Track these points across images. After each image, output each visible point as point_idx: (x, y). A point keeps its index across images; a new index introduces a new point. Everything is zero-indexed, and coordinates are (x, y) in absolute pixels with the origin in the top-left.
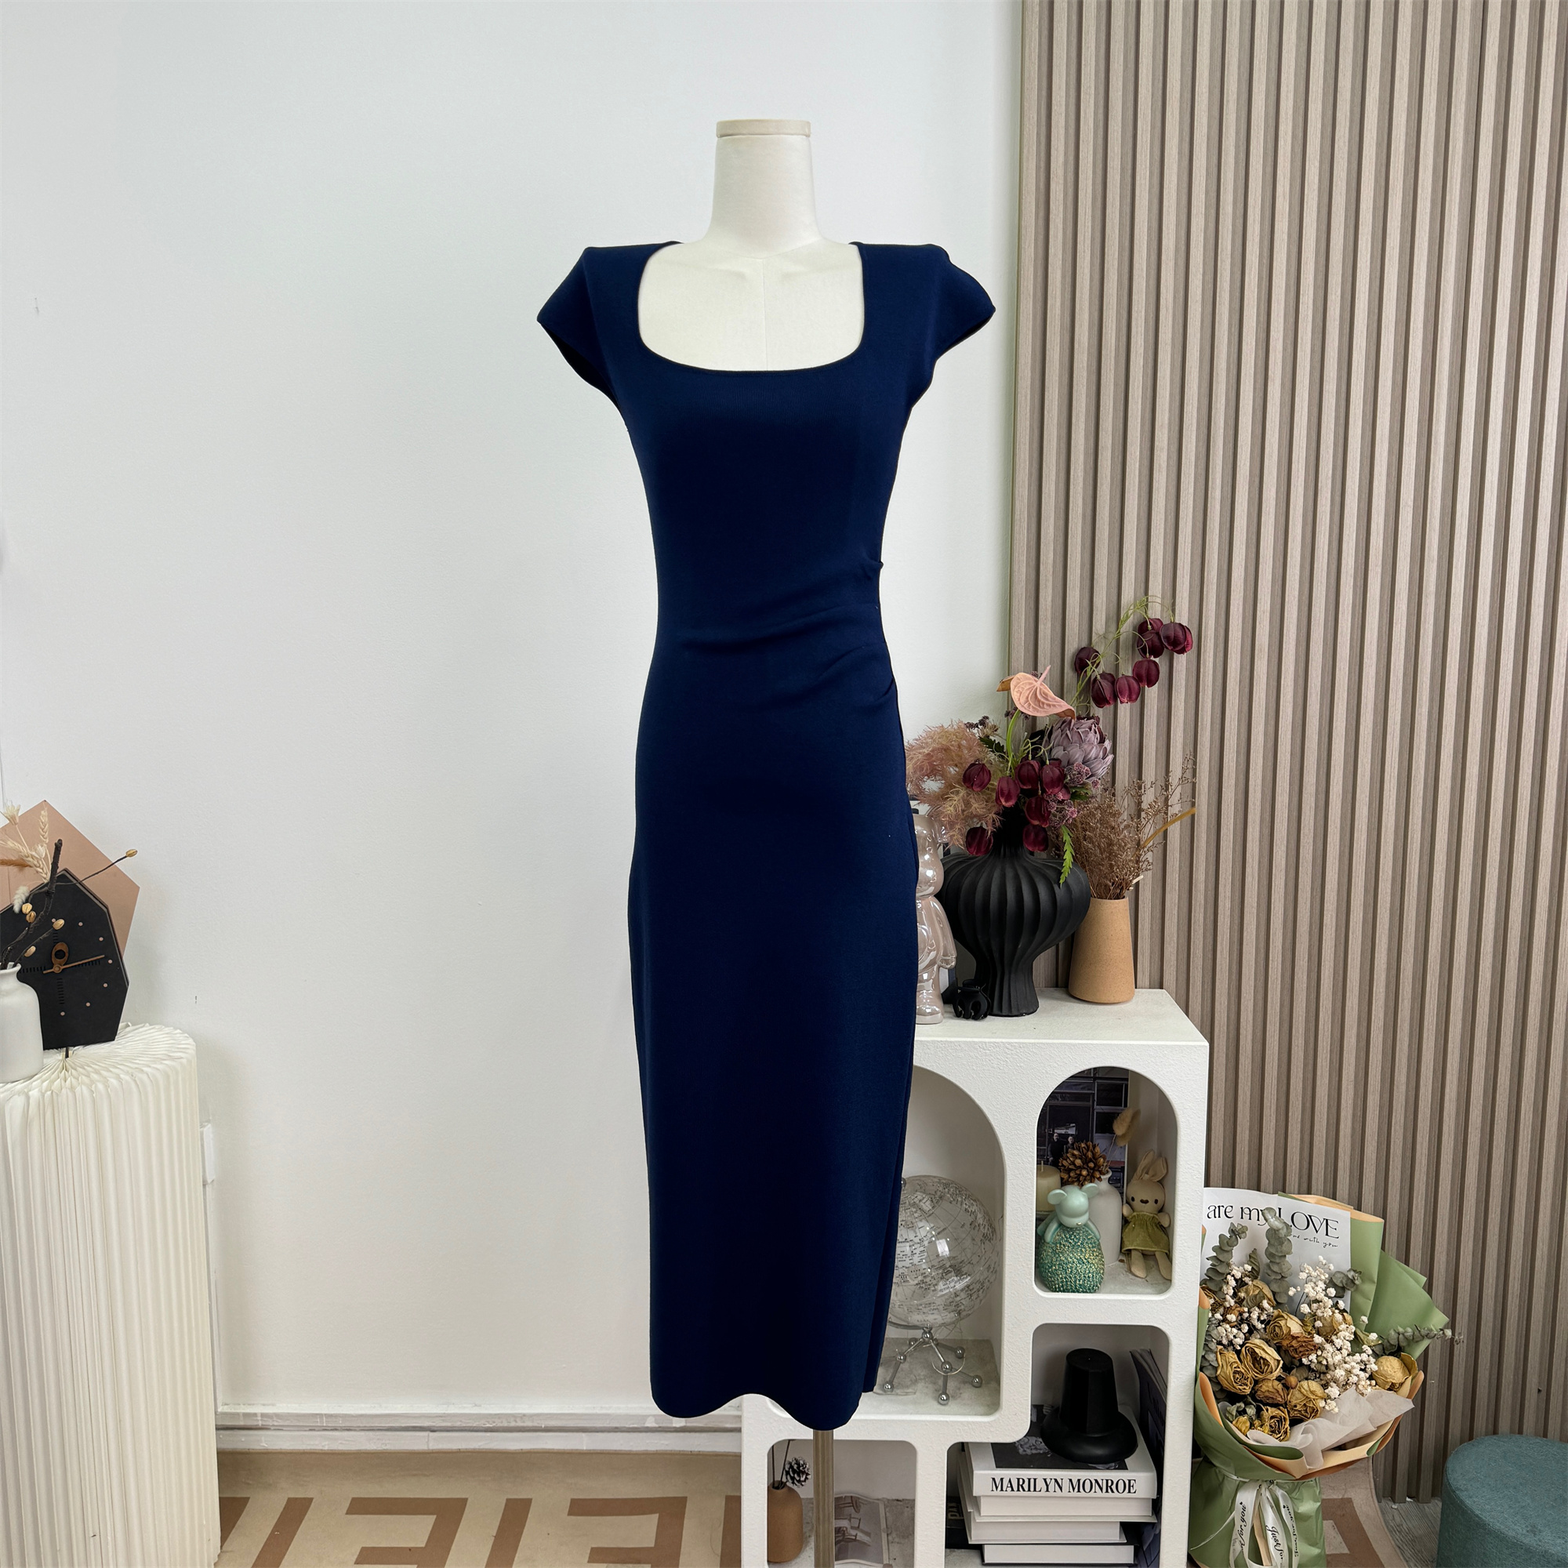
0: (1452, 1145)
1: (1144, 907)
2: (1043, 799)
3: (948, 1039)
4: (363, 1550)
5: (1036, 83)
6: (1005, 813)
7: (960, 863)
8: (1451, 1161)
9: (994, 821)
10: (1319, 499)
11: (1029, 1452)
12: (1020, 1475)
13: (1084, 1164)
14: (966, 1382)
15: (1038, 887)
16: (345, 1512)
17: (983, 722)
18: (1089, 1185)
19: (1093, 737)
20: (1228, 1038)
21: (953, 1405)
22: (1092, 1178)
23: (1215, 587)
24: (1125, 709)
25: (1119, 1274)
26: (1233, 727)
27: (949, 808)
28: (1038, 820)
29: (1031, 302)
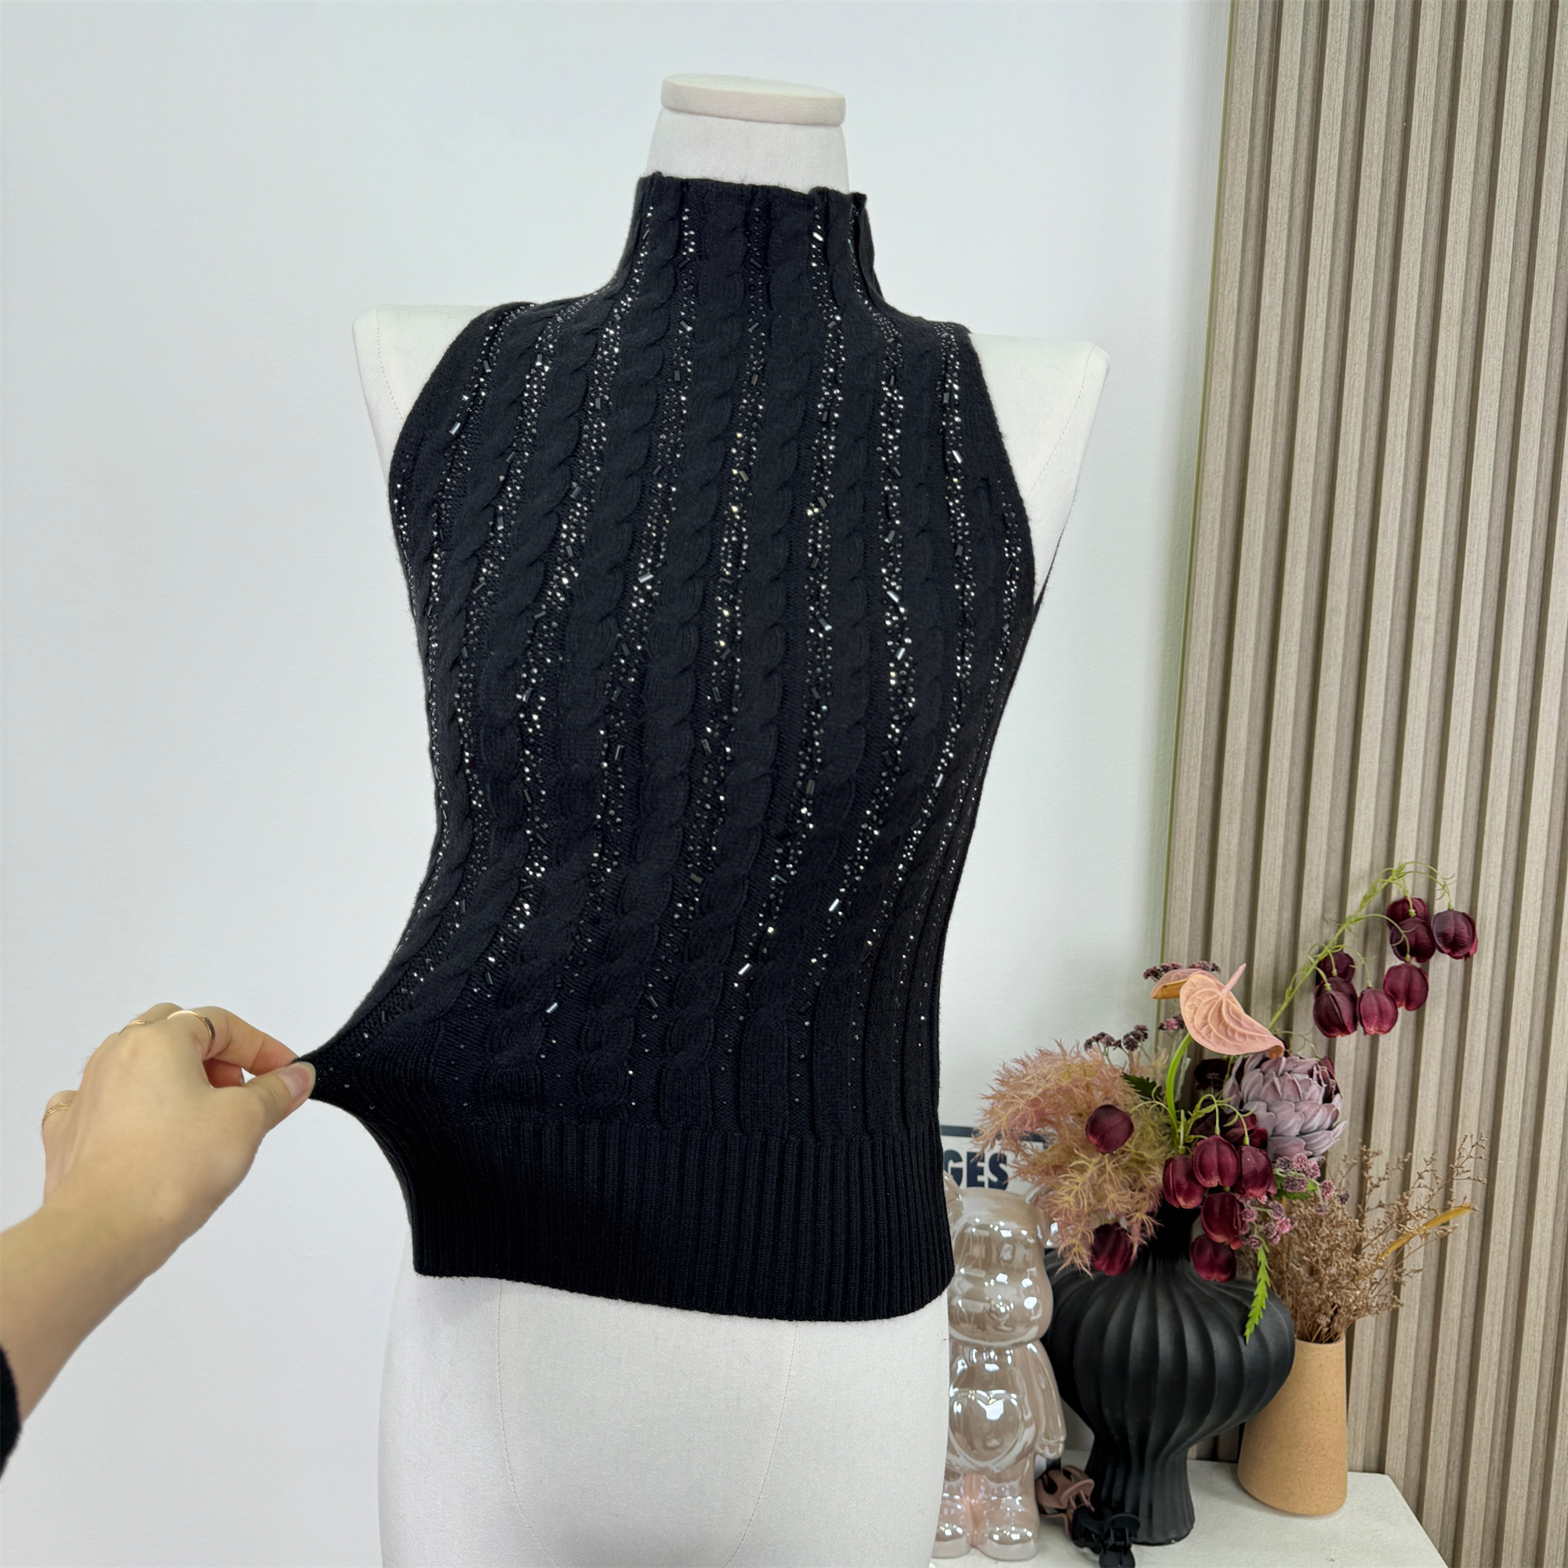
2: (1235, 1204)
5: (1255, 40)
6: (1167, 1215)
9: (1143, 1225)
15: (1212, 1337)
19: (1317, 1091)
23: (1501, 839)
26: (1519, 1063)
27: (1067, 1198)
28: (1227, 1235)
29: (1230, 378)
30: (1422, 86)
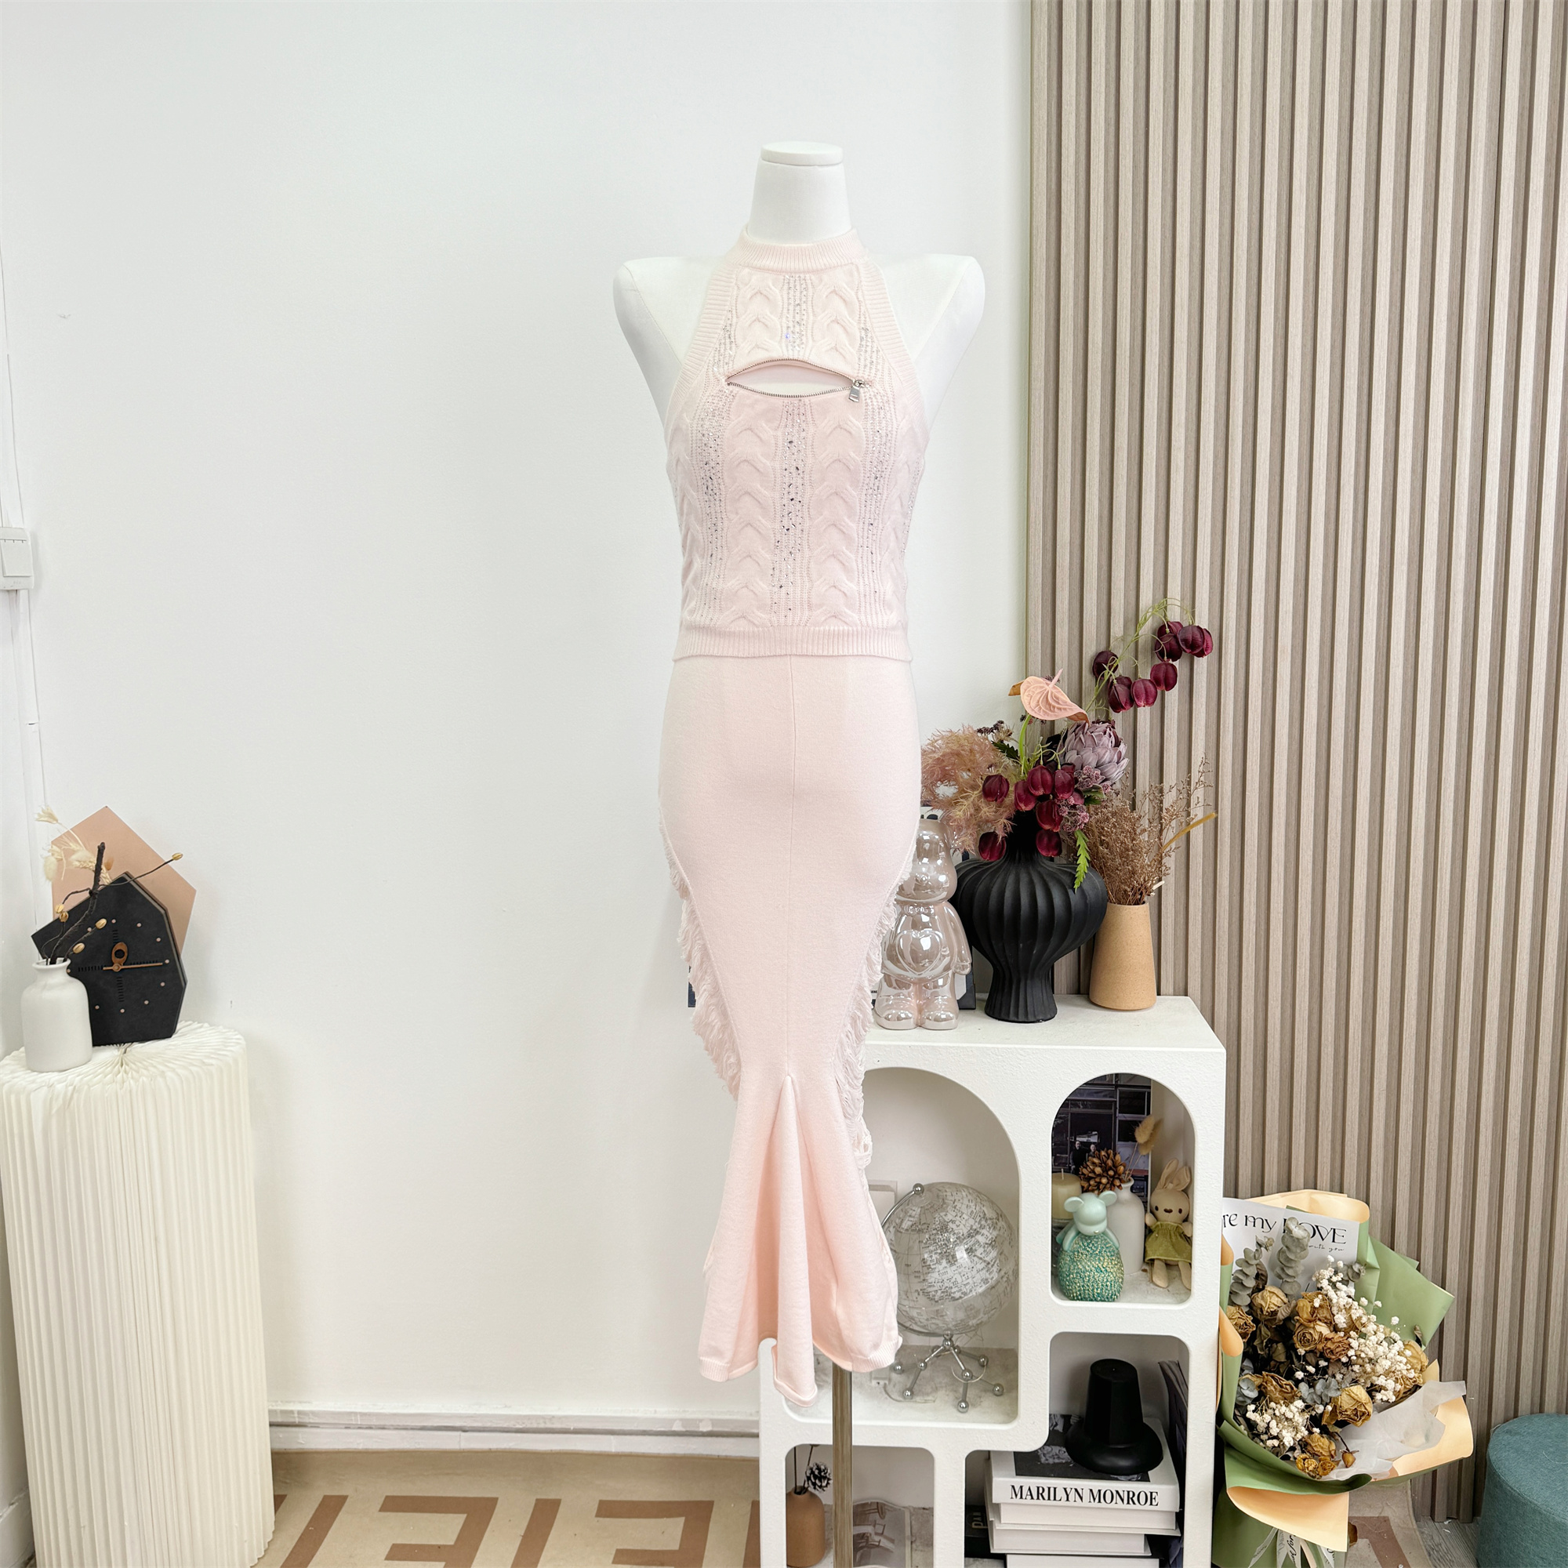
0: (1489, 1157)
1: (1167, 913)
2: (1054, 803)
3: (961, 1045)
4: (395, 1547)
5: (1046, 83)
6: (1018, 818)
7: (975, 868)
8: (1489, 1172)
9: (1005, 826)
10: (1341, 497)
11: (1051, 1461)
12: (1039, 1483)
13: (1103, 1172)
14: (988, 1391)
15: (1053, 893)
16: (378, 1509)
17: (996, 727)
18: (1107, 1193)
19: (1108, 741)
20: (1255, 1046)
21: (973, 1413)
22: (1111, 1186)
23: (1235, 587)
24: (1145, 713)
25: (1140, 1284)
26: (1256, 730)
27: (958, 813)
28: (1051, 825)
29: (1044, 304)
30: (1154, 104)
